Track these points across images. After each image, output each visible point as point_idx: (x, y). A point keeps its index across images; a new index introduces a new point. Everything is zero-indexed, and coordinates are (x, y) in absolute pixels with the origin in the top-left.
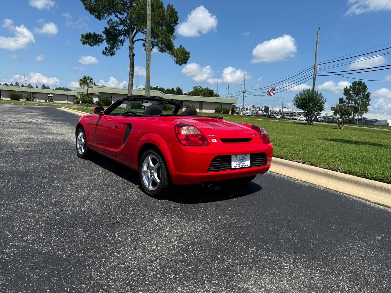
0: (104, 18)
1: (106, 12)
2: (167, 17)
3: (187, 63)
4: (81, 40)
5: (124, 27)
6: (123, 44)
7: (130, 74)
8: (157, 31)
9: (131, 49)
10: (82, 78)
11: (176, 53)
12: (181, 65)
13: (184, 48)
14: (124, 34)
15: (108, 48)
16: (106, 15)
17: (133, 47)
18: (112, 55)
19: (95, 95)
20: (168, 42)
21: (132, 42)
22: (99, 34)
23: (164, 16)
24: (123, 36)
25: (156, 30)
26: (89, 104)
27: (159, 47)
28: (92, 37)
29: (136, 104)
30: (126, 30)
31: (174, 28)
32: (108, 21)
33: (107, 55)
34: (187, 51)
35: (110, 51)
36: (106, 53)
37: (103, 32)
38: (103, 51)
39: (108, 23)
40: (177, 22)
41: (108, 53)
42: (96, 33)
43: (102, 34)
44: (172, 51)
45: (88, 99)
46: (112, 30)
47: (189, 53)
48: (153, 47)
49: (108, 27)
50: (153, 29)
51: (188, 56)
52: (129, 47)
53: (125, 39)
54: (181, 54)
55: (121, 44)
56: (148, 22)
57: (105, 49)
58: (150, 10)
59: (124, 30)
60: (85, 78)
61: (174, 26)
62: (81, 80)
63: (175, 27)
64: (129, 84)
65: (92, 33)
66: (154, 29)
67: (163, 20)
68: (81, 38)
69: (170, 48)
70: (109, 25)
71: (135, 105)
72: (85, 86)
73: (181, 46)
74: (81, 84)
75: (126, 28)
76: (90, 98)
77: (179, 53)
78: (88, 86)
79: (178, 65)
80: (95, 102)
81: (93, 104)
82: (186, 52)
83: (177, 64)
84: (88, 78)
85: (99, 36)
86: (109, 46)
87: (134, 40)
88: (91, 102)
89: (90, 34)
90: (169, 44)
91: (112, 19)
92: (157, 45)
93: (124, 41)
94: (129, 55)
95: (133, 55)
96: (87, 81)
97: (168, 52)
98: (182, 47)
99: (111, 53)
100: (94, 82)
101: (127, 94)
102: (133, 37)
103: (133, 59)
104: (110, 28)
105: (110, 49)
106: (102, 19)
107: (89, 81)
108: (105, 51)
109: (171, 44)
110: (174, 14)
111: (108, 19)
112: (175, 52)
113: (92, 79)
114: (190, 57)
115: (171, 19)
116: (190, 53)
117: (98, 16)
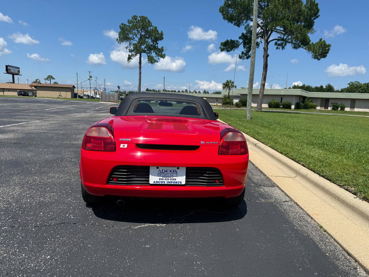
0: (243, 24)
1: (245, 19)
2: (304, 12)
3: (326, 56)
4: (220, 48)
5: (261, 30)
6: (258, 46)
7: (263, 74)
8: (291, 28)
9: (266, 50)
10: (225, 82)
11: (312, 48)
12: (319, 59)
13: (324, 41)
14: (260, 37)
15: (245, 52)
16: (244, 21)
17: (268, 48)
18: (248, 58)
19: (236, 97)
20: (302, 37)
21: (267, 43)
22: (235, 40)
23: (300, 11)
24: (260, 38)
25: (289, 26)
26: (229, 105)
27: (294, 43)
28: (229, 44)
29: (274, 103)
30: (262, 32)
31: (313, 22)
32: (245, 27)
33: (243, 59)
34: (327, 43)
35: (246, 55)
36: (242, 56)
37: (240, 38)
38: (240, 55)
39: (245, 29)
40: (318, 15)
41: (244, 56)
42: (233, 39)
43: (238, 39)
44: (308, 46)
45: (229, 101)
46: (249, 35)
47: (329, 46)
48: (285, 45)
49: (245, 32)
50: (286, 27)
51: (328, 48)
52: (264, 48)
53: (261, 41)
54: (319, 47)
55: (257, 46)
56: (255, 19)
57: (242, 54)
58: (256, 6)
59: (261, 32)
60: (228, 81)
61: (315, 19)
62: (224, 84)
63: (315, 21)
64: (261, 84)
65: (230, 40)
66: (288, 26)
67: (300, 15)
68: (220, 46)
69: (305, 43)
70: (246, 30)
71: (273, 105)
72: (227, 89)
73: (321, 40)
74: (224, 88)
75: (262, 31)
76: (230, 100)
77: (317, 48)
78: (229, 90)
79: (316, 60)
80: (234, 103)
81: (233, 104)
82: (325, 45)
83: (315, 58)
84: (230, 81)
85: (235, 41)
86: (246, 50)
87: (269, 41)
88: (231, 103)
89: (228, 41)
90: (304, 39)
91: (249, 25)
92: (292, 42)
93: (259, 43)
94: (263, 56)
95: (268, 56)
96: (228, 84)
97: (304, 47)
98: (323, 40)
99: (248, 56)
100: (235, 85)
101: (258, 94)
102: (268, 38)
103: (267, 60)
104: (247, 33)
105: (246, 52)
106: (240, 26)
107: (230, 85)
108: (241, 55)
109: (307, 39)
110: (315, 6)
111: (246, 25)
112: (312, 46)
113: (233, 83)
114: (330, 50)
115: (309, 12)
116: (331, 45)
117: (237, 23)
